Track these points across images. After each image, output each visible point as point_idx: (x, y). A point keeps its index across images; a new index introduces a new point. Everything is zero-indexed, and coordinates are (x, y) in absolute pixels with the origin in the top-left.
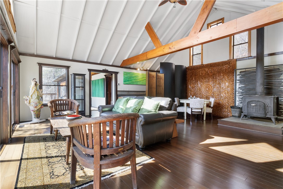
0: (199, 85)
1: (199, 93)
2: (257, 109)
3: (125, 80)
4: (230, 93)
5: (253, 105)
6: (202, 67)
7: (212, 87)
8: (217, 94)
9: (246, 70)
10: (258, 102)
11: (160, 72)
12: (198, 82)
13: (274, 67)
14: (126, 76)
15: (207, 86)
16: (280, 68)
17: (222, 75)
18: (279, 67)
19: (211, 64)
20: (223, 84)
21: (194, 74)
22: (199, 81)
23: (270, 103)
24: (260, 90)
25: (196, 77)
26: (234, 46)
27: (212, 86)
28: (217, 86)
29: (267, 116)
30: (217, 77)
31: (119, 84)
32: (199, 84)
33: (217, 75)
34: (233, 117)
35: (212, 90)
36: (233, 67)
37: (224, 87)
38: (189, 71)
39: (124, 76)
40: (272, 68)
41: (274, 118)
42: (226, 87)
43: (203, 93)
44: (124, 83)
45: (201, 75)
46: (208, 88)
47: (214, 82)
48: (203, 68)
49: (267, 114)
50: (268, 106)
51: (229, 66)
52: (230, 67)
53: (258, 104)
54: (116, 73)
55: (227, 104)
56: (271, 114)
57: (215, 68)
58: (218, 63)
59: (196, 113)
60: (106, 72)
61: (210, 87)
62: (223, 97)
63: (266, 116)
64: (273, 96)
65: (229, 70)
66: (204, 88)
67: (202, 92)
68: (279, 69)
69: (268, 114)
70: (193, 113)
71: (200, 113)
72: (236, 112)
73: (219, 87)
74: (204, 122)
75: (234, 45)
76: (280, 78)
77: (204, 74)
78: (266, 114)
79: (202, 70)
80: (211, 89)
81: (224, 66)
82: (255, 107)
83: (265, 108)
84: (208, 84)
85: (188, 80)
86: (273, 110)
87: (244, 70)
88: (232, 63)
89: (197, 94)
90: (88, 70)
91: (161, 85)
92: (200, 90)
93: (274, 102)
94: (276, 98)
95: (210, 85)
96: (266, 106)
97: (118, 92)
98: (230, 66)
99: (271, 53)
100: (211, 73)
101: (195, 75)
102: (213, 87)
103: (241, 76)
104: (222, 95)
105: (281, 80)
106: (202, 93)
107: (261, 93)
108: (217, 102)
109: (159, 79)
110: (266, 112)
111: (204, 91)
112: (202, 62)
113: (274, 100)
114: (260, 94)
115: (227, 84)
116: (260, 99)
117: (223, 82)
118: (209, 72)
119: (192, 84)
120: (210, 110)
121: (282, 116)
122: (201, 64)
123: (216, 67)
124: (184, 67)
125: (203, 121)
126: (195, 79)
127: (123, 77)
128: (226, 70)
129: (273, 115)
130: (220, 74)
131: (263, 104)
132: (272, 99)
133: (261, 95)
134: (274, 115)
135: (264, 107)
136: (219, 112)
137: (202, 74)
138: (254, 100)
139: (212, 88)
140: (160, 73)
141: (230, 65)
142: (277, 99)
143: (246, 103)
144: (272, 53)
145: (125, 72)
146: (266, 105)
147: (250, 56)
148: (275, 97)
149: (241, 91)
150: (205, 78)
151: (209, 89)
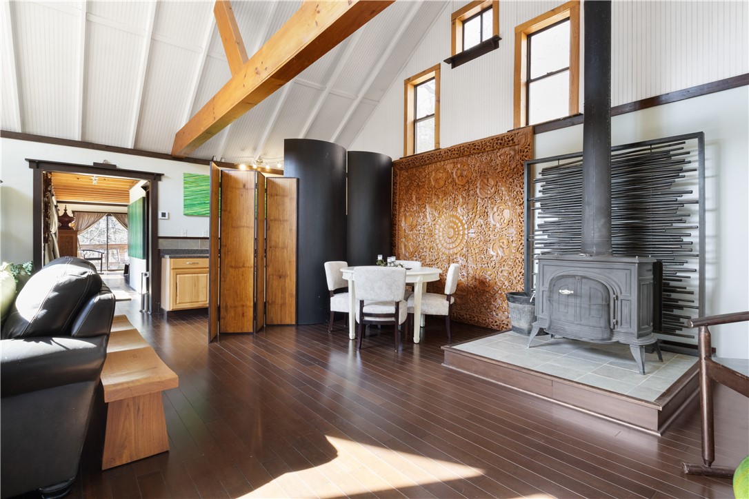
0: (429, 219)
1: (428, 246)
2: (581, 307)
3: (188, 202)
4: (514, 245)
5: (566, 292)
6: (435, 157)
7: (463, 225)
8: (477, 251)
9: (562, 162)
10: (584, 280)
11: (283, 174)
12: (425, 207)
13: (651, 149)
14: (193, 189)
15: (451, 222)
16: (671, 153)
17: (492, 182)
18: (670, 146)
19: (462, 148)
20: (496, 214)
21: (415, 184)
22: (427, 207)
23: (628, 287)
24: (597, 235)
25: (421, 191)
26: (532, 85)
27: (464, 222)
28: (479, 220)
29: (615, 339)
30: (478, 192)
31: (164, 215)
32: (428, 214)
33: (478, 185)
34: (514, 331)
35: (464, 234)
36: (525, 154)
37: (498, 225)
38: (402, 172)
39: (185, 188)
40: (645, 150)
41: (641, 347)
42: (504, 225)
43: (440, 246)
44: (187, 212)
45: (435, 187)
46: (454, 229)
47: (470, 207)
48: (440, 161)
49: (616, 330)
50: (619, 299)
51: (512, 153)
52: (515, 155)
53: (586, 288)
54: (155, 178)
55: (506, 283)
56: (631, 330)
57: (471, 161)
58: (481, 141)
59: (378, 319)
60: (107, 172)
61: (457, 224)
62: (495, 258)
63: (610, 339)
64: (636, 259)
65: (513, 167)
66: (441, 229)
67: (438, 241)
68: (667, 155)
69: (618, 329)
70: (367, 319)
71: (393, 319)
72: (520, 313)
73: (483, 226)
74: (416, 350)
75: (529, 81)
76: (673, 189)
77: (442, 183)
78: (612, 331)
79: (437, 170)
80: (461, 233)
81: (498, 154)
82: (572, 300)
83: (609, 305)
84: (453, 216)
85: (400, 202)
86: (636, 315)
87: (555, 163)
88: (521, 139)
89: (423, 249)
90: (28, 163)
91: (286, 218)
92: (431, 235)
93: (639, 281)
94: (651, 267)
95: (458, 218)
96: (612, 296)
97: (160, 240)
98: (515, 150)
99: (644, 98)
100: (460, 178)
101: (418, 184)
102: (466, 226)
103: (544, 183)
104: (492, 253)
105: (674, 198)
106: (437, 245)
107: (597, 245)
108: (477, 277)
109: (277, 195)
110: (613, 321)
111: (441, 238)
112: (437, 142)
113: (640, 274)
114: (594, 249)
115: (507, 214)
116: (591, 270)
117: (495, 209)
118: (454, 174)
119: (411, 215)
120: (440, 306)
121: (677, 332)
122: (433, 149)
123: (476, 156)
124: (384, 160)
125: (412, 348)
126: (418, 199)
127: (182, 190)
128: (504, 164)
129: (636, 334)
130: (486, 181)
131: (600, 288)
132: (635, 268)
133: (598, 254)
134: (639, 336)
135: (604, 303)
136: (483, 310)
137: (436, 180)
138: (571, 273)
139: (464, 229)
140: (285, 175)
141: (517, 147)
142: (658, 268)
143: (547, 285)
144: (648, 96)
145: (191, 176)
146: (611, 292)
147: (575, 113)
148: (644, 260)
149: (546, 237)
150: (445, 194)
151: (457, 233)
